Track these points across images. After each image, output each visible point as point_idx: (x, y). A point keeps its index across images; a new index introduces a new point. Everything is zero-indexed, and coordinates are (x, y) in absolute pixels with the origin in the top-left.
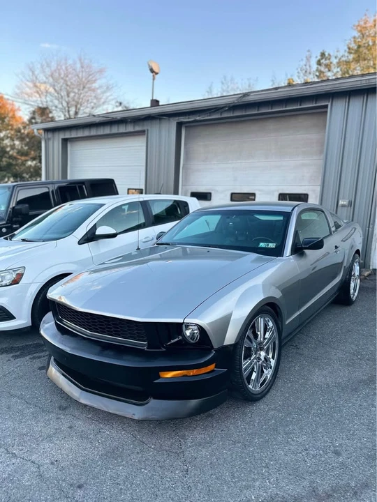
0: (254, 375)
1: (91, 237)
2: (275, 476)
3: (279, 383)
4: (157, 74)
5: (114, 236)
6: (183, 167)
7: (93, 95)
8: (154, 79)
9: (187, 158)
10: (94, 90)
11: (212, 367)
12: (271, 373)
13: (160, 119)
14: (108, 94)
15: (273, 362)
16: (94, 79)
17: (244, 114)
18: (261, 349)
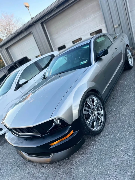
0: (95, 123)
1: (19, 87)
2: (114, 174)
3: (108, 120)
4: (29, 7)
5: (27, 82)
6: (51, 40)
7: (14, 26)
8: (29, 10)
9: (51, 36)
10: (13, 25)
11: (72, 133)
12: (103, 118)
13: (34, 25)
14: (19, 23)
15: (102, 113)
16: (11, 20)
17: (63, 7)
18: (94, 111)
